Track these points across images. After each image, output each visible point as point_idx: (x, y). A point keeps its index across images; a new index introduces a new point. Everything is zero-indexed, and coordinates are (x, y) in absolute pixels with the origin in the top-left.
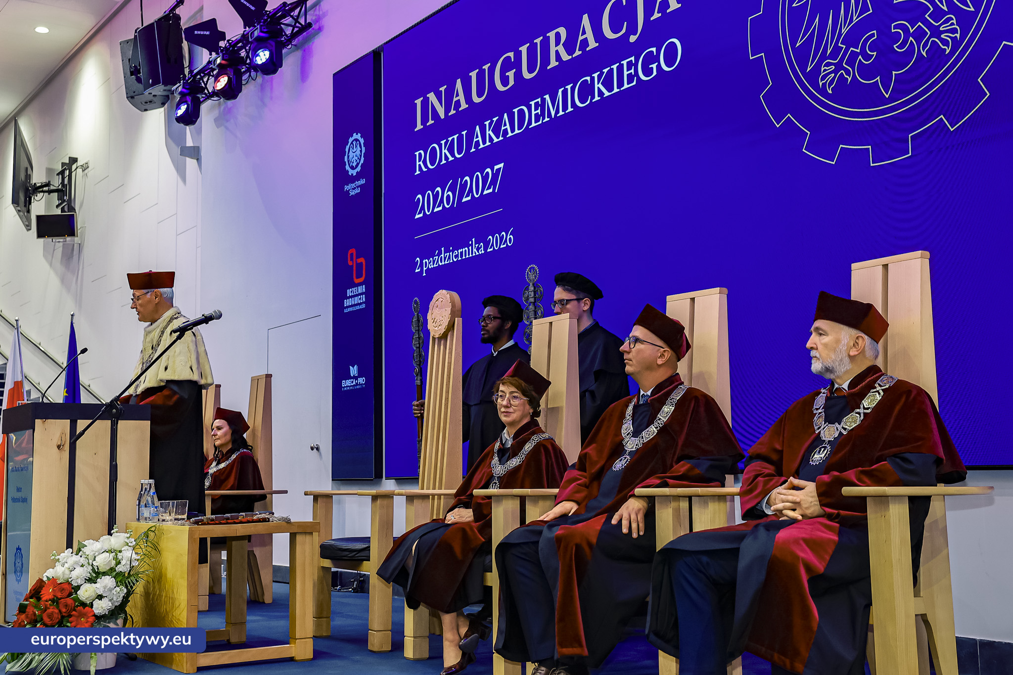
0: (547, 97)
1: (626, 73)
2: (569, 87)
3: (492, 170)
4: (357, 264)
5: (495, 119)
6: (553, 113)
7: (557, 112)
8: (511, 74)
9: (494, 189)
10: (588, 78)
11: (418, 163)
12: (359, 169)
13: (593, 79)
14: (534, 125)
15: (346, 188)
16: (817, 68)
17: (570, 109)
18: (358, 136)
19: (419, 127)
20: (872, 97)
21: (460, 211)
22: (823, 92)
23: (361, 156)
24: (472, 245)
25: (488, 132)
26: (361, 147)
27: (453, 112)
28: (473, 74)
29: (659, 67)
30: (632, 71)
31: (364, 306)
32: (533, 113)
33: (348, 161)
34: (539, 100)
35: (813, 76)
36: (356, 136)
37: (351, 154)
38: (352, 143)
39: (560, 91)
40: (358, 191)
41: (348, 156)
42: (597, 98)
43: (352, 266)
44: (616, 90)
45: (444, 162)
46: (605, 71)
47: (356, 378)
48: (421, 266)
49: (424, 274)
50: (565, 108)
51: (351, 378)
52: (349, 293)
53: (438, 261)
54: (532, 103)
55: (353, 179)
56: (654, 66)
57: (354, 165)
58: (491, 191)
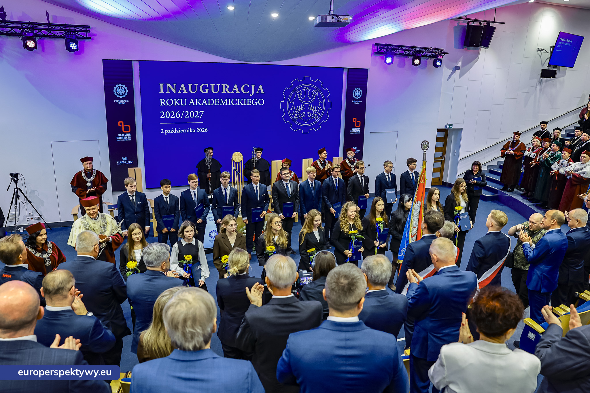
0: (221, 100)
1: (248, 102)
2: (229, 99)
3: (199, 112)
4: (124, 127)
5: (200, 99)
6: (224, 104)
7: (225, 104)
8: (207, 90)
9: (200, 117)
10: (236, 99)
11: (161, 103)
12: (124, 96)
13: (238, 100)
14: (216, 104)
15: (115, 101)
16: (294, 115)
17: (229, 104)
18: (124, 86)
19: (162, 91)
20: (303, 122)
21: (184, 119)
22: (295, 119)
23: (125, 93)
24: (190, 129)
25: (197, 102)
26: (125, 89)
27: (179, 92)
28: (190, 85)
29: (258, 103)
30: (250, 102)
31: (130, 140)
32: (216, 102)
33: (116, 93)
34: (218, 99)
35: (293, 116)
36: (120, 85)
37: (118, 90)
38: (119, 87)
39: (226, 100)
40: (125, 103)
41: (116, 91)
42: (239, 104)
43: (122, 127)
44: (245, 104)
45: (175, 105)
46: (242, 99)
47: (126, 161)
48: (164, 131)
49: (166, 134)
50: (228, 103)
51: (123, 161)
52: (119, 135)
53: (173, 131)
54: (216, 99)
55: (119, 99)
56: (257, 103)
57: (121, 94)
58: (198, 117)
